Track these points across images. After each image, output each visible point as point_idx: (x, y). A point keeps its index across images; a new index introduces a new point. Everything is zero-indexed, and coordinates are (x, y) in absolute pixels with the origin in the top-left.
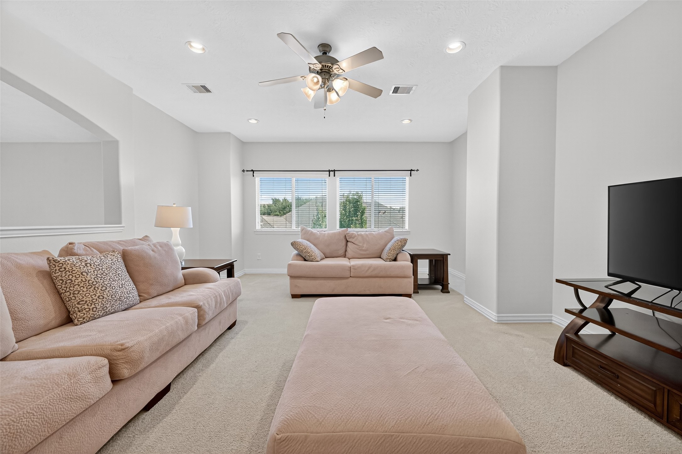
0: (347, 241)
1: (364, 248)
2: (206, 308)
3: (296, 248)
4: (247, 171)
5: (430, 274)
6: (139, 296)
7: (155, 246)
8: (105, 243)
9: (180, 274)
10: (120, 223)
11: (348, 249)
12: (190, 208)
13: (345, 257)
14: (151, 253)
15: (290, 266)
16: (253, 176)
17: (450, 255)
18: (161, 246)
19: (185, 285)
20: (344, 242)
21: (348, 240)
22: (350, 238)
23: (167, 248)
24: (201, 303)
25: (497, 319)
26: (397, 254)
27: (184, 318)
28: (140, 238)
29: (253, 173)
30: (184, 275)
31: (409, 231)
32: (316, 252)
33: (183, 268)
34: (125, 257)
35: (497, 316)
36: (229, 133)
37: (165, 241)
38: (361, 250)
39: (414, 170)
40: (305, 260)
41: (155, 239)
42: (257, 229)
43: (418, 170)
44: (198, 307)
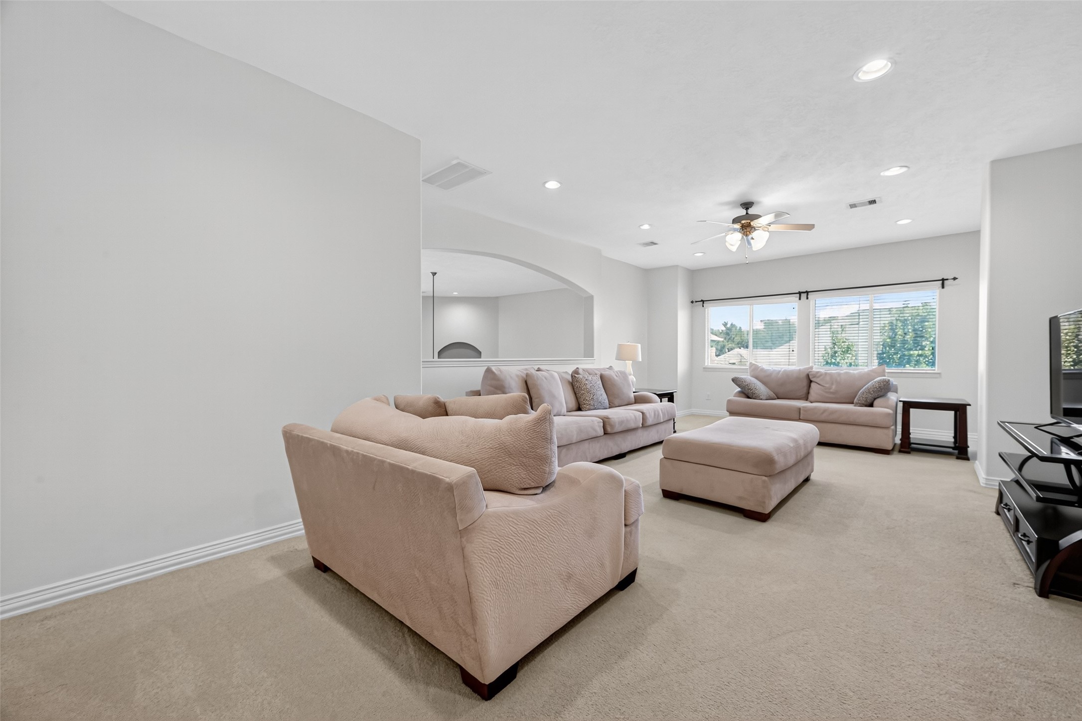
0: (811, 381)
1: (831, 391)
2: (648, 415)
3: (739, 386)
4: (696, 302)
5: (955, 437)
6: (609, 404)
7: (617, 373)
8: (591, 369)
9: (632, 395)
10: (593, 357)
11: (812, 391)
12: (640, 345)
13: (807, 400)
14: (615, 377)
15: (729, 401)
16: (703, 306)
17: (970, 405)
18: (620, 373)
19: (635, 403)
20: (805, 383)
21: (812, 379)
22: (814, 377)
23: (624, 375)
24: (645, 412)
25: (985, 482)
26: (875, 399)
27: (635, 416)
28: (608, 367)
29: (703, 303)
30: (635, 396)
31: (939, 372)
32: (761, 389)
33: (634, 392)
34: (602, 377)
35: (986, 479)
36: (677, 266)
37: (623, 370)
38: (827, 392)
39: (947, 279)
40: (748, 397)
41: (616, 368)
42: (706, 365)
43: (955, 279)
44: (643, 413)
